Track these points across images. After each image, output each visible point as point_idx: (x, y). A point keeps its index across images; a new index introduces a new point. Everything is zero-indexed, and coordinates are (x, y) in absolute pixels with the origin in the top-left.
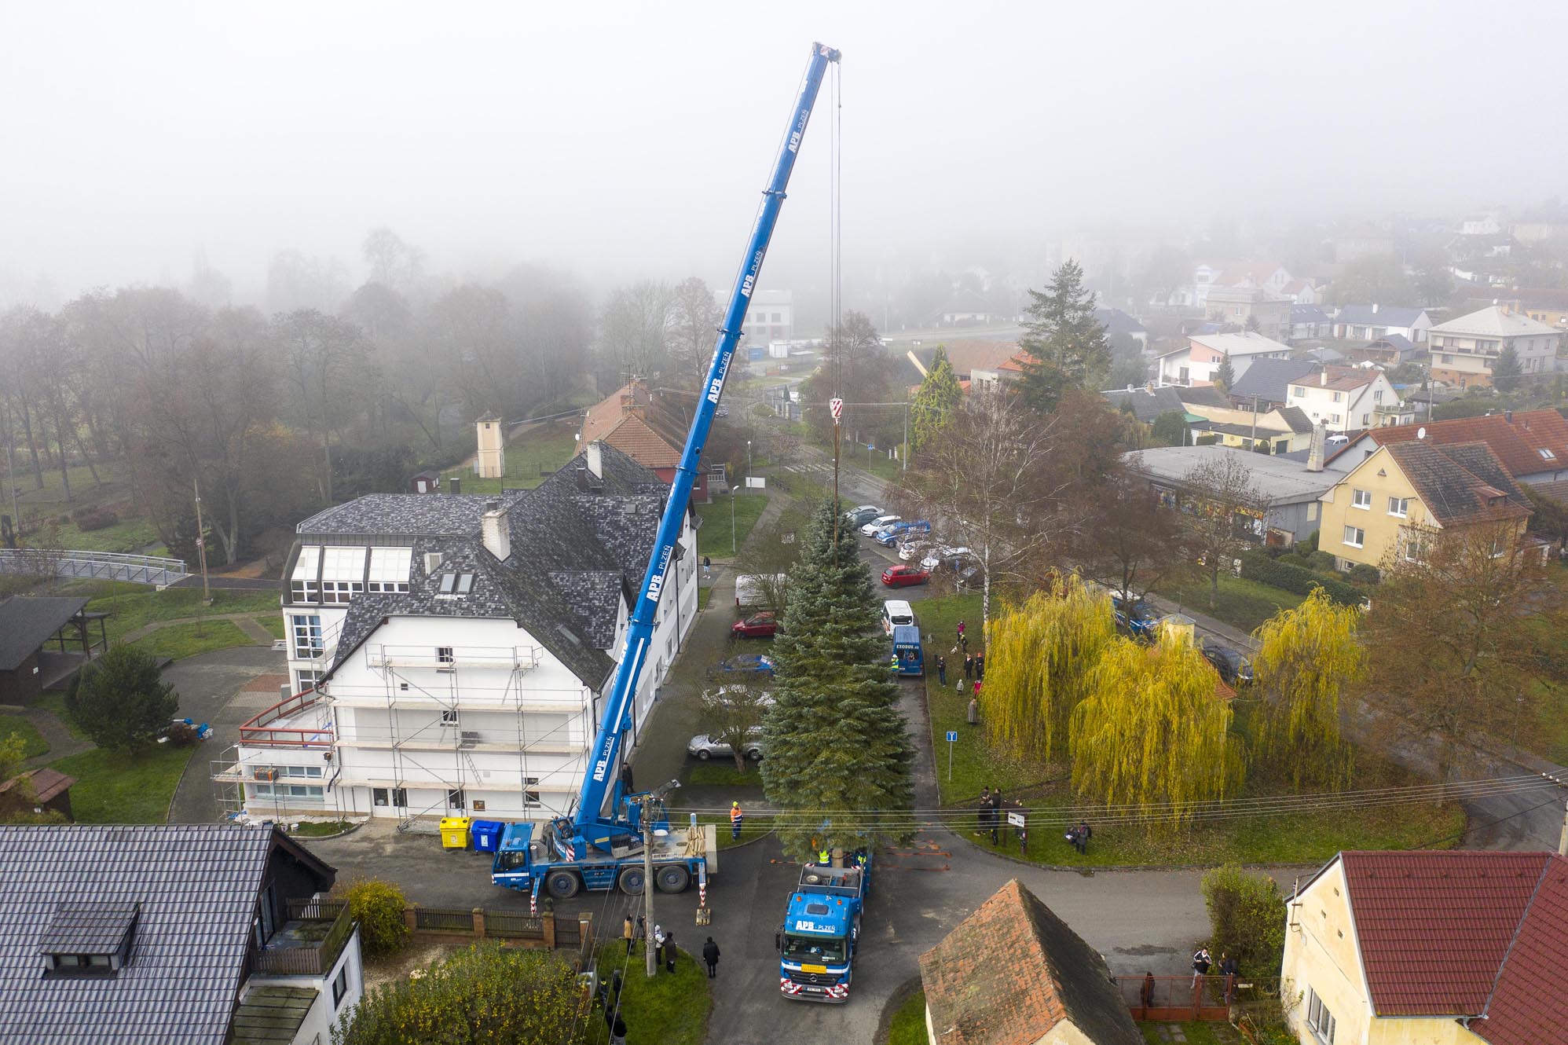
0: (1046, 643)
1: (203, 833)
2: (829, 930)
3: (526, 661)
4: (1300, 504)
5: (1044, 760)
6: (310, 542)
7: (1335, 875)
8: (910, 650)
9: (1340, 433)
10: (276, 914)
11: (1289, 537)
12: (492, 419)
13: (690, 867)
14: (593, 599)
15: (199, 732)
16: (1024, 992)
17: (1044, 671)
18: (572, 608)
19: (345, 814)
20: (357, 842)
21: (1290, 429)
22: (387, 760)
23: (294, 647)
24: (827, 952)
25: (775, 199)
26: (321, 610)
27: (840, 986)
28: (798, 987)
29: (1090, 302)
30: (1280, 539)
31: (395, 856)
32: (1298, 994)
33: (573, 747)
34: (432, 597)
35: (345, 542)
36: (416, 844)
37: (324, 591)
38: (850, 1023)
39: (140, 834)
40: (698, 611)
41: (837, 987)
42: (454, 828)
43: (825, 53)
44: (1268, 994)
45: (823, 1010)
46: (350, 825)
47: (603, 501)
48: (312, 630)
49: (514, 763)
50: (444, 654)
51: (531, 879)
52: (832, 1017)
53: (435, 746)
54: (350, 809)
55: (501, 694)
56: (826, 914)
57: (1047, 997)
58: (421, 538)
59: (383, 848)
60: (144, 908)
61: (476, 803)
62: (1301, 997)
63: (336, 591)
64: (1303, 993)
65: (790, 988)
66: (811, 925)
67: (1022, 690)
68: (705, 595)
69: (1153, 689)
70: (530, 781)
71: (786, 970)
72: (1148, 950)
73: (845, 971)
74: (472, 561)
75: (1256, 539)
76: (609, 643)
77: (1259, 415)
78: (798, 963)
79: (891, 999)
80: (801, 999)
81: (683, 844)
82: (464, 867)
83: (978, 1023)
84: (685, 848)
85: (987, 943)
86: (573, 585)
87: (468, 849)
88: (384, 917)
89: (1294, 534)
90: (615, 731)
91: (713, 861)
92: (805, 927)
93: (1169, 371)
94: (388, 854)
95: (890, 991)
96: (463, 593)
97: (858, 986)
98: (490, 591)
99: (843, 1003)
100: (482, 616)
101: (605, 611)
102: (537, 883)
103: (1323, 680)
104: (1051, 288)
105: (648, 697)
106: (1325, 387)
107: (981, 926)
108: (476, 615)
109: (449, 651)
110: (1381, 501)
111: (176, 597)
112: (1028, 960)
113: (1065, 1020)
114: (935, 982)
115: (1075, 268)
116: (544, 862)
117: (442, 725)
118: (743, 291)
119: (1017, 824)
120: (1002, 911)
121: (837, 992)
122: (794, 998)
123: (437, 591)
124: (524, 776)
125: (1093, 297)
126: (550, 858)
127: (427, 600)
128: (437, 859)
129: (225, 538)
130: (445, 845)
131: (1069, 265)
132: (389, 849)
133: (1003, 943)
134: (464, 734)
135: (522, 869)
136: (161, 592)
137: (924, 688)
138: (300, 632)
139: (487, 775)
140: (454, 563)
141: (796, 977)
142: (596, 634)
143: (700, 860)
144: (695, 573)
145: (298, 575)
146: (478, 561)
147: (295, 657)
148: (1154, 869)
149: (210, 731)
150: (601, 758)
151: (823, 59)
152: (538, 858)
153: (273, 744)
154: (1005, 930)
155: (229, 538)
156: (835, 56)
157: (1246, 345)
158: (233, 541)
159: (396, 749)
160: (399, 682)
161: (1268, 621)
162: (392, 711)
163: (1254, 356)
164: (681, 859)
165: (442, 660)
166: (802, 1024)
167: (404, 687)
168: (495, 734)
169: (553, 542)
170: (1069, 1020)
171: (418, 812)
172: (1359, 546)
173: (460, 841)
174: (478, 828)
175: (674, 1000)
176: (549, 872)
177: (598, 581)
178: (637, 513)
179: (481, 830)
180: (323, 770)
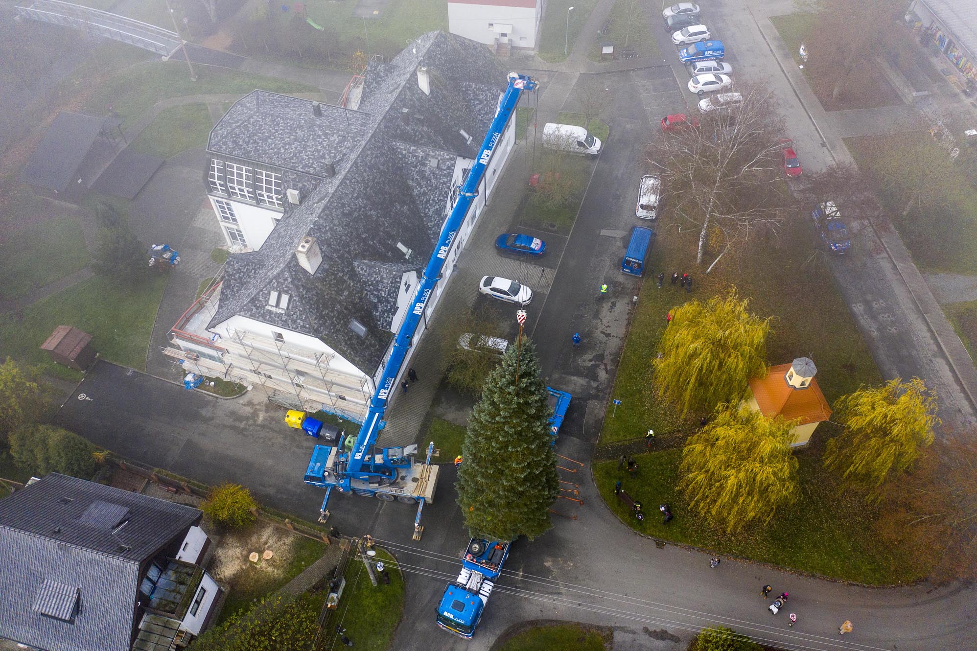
2: (461, 621)
6: (216, 157)
13: (416, 499)
14: (381, 290)
15: (172, 258)
18: (367, 294)
20: (244, 405)
23: (220, 214)
26: (230, 202)
31: (263, 426)
34: (264, 307)
35: (238, 162)
36: (276, 415)
37: (230, 190)
46: (243, 387)
47: (415, 151)
48: (228, 208)
50: (277, 337)
51: (325, 487)
58: (286, 172)
59: (258, 417)
60: (82, 592)
63: (238, 191)
66: (452, 615)
72: (663, 635)
74: (289, 283)
76: (388, 327)
81: (417, 481)
82: (298, 446)
84: (416, 485)
86: (368, 276)
87: (301, 433)
92: (449, 614)
94: (259, 423)
95: (501, 631)
96: (283, 309)
98: (300, 310)
100: (295, 329)
101: (388, 302)
108: (291, 328)
109: (280, 335)
111: (174, 70)
123: (267, 303)
127: (261, 308)
128: (285, 434)
132: (261, 418)
136: (165, 64)
138: (221, 208)
140: (278, 282)
142: (380, 318)
143: (421, 498)
146: (293, 284)
147: (222, 219)
149: (178, 258)
152: (329, 479)
153: (193, 340)
164: (410, 496)
174: (305, 427)
175: (382, 608)
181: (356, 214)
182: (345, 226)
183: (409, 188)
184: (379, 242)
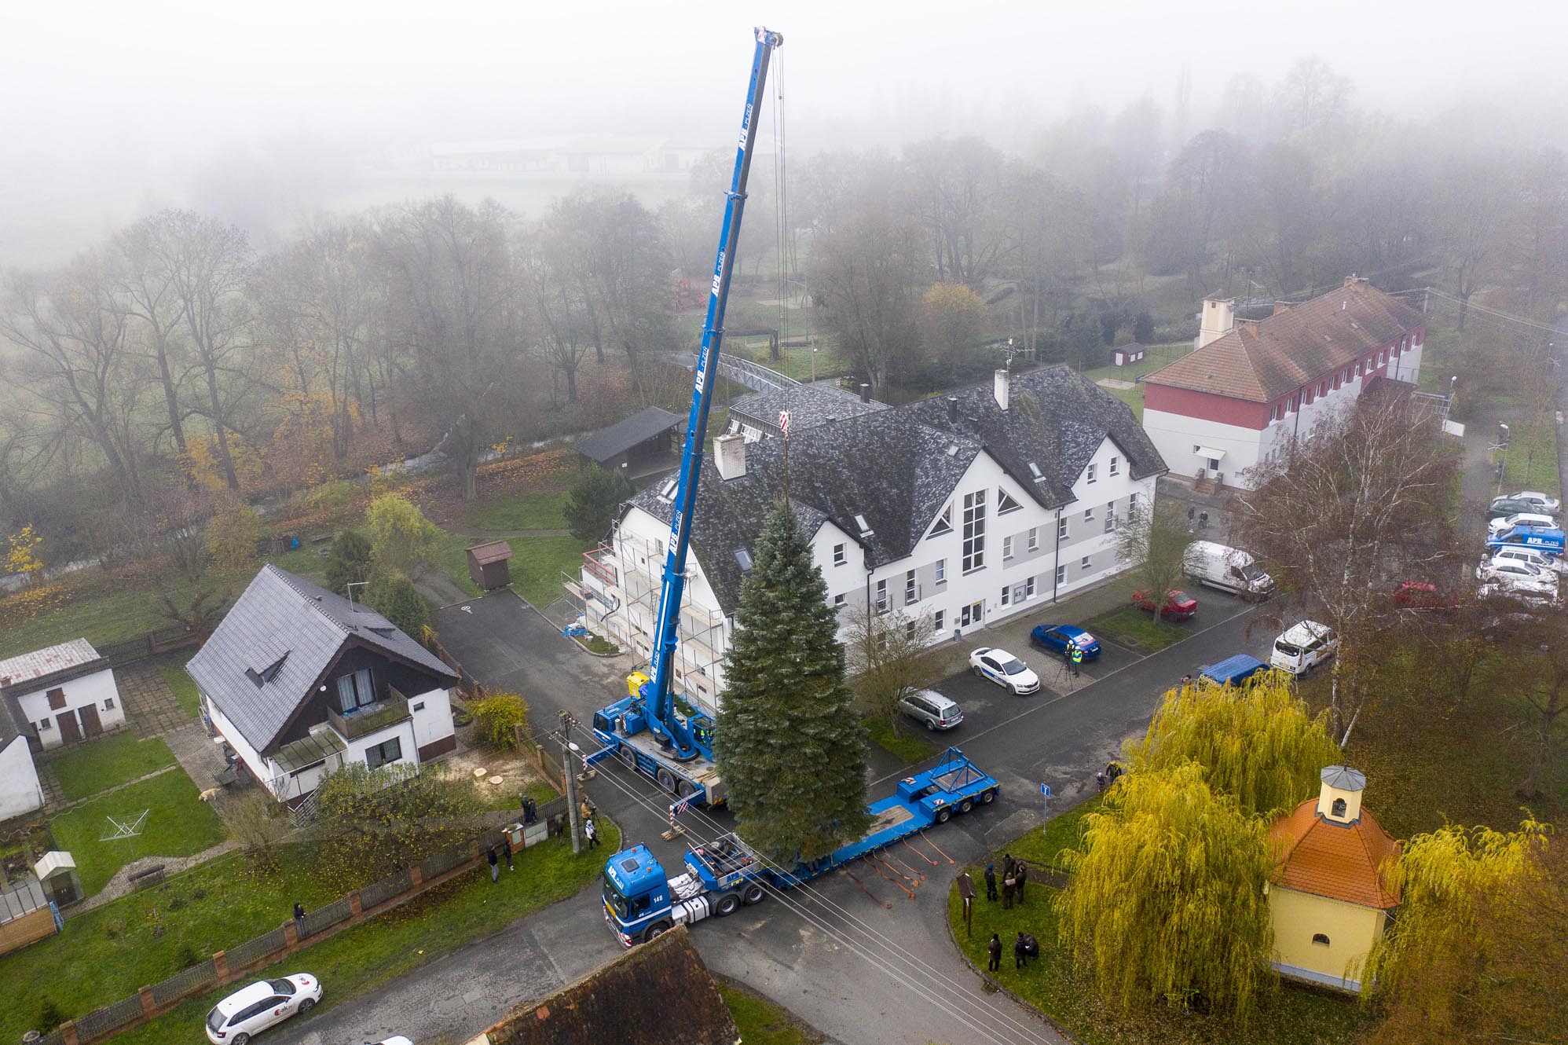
2: (621, 886)
10: (375, 690)
12: (1219, 298)
19: (620, 641)
20: (605, 666)
27: (624, 935)
31: (604, 687)
42: (633, 684)
46: (617, 651)
47: (939, 437)
50: (660, 544)
60: (289, 655)
66: (615, 874)
84: (705, 773)
90: (659, 649)
94: (604, 683)
143: (702, 788)
153: (597, 575)
160: (640, 555)
164: (691, 780)
165: (659, 549)
167: (643, 560)
176: (621, 745)
180: (609, 605)
181: (821, 461)
182: (800, 463)
183: (913, 476)
184: (834, 501)
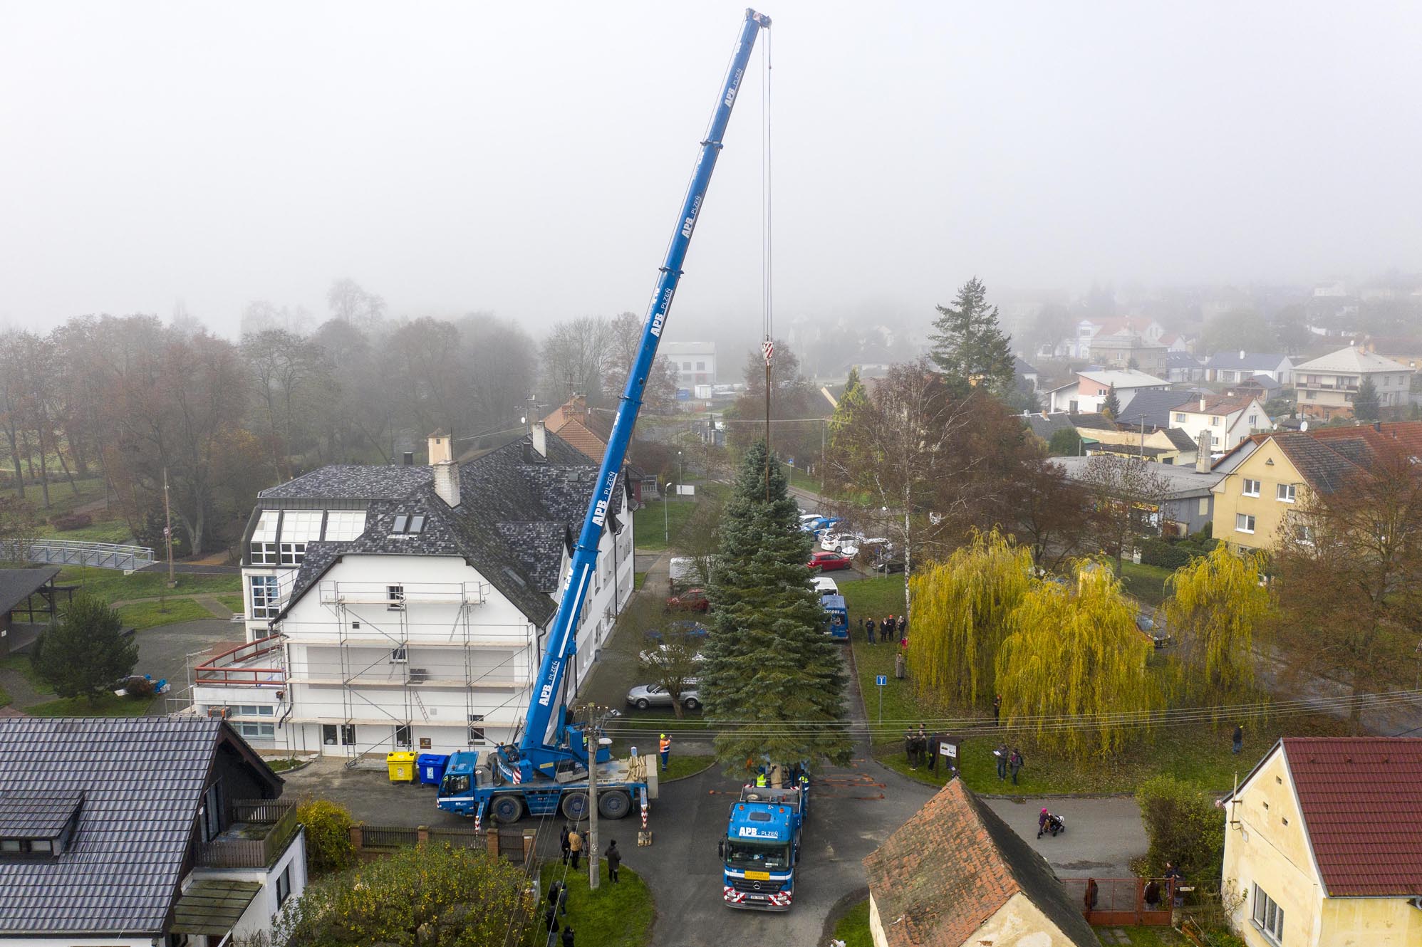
0: (970, 592)
1: (152, 725)
2: (772, 836)
3: (473, 597)
4: (1193, 499)
5: (970, 707)
6: (270, 506)
7: (1278, 762)
8: (836, 616)
9: (1221, 452)
10: (222, 813)
11: (1184, 528)
12: (442, 435)
13: (632, 792)
14: (539, 547)
15: (157, 686)
16: (974, 876)
17: (969, 619)
18: (518, 556)
19: (295, 753)
20: (305, 777)
21: (1174, 447)
22: (338, 696)
23: (251, 607)
24: (770, 859)
25: (713, 148)
26: (278, 571)
27: (784, 894)
28: (742, 895)
29: (992, 316)
30: (1176, 530)
31: (342, 789)
32: (1242, 893)
33: (517, 683)
34: (385, 537)
35: (304, 506)
36: (363, 779)
37: (282, 553)
38: (793, 930)
39: (90, 726)
40: (634, 590)
41: (780, 895)
42: (401, 762)
43: (757, 19)
44: (1210, 895)
45: (766, 918)
46: (299, 762)
47: (547, 471)
48: (269, 589)
49: (461, 699)
50: (395, 592)
51: (475, 804)
52: (775, 925)
53: (384, 683)
54: (300, 748)
55: (449, 630)
56: (769, 820)
57: (998, 876)
58: (375, 502)
59: (331, 782)
60: (89, 796)
61: (422, 741)
62: (1245, 896)
63: (293, 552)
64: (1246, 891)
65: (734, 896)
66: (754, 831)
67: (947, 638)
68: (640, 579)
69: (1077, 621)
70: (475, 718)
71: (729, 878)
72: (1085, 865)
73: (788, 877)
74: (424, 504)
75: (1153, 531)
76: (553, 587)
77: (1146, 436)
78: (741, 870)
79: (833, 909)
80: (745, 907)
81: (626, 772)
82: (409, 798)
83: (928, 909)
84: (627, 774)
85: (931, 838)
86: (519, 535)
87: (413, 782)
88: (330, 834)
89: (1188, 524)
90: (560, 656)
91: (654, 786)
92: (748, 833)
93: (1061, 404)
94: (336, 787)
95: (832, 902)
96: (414, 533)
97: (801, 896)
98: (440, 531)
99: (784, 912)
100: (433, 555)
101: (550, 558)
102: (481, 807)
103: (1236, 621)
104: (957, 304)
105: (589, 656)
106: (1204, 413)
107: (925, 824)
108: (427, 552)
109: (399, 589)
110: (1269, 489)
111: (142, 580)
112: (976, 846)
113: (1019, 895)
114: (880, 880)
115: (979, 285)
116: (489, 786)
117: (391, 663)
118: (684, 233)
119: (948, 754)
120: (945, 808)
121: (780, 900)
122: (738, 906)
123: (390, 532)
124: (470, 713)
125: (996, 310)
126: (494, 782)
127: (380, 539)
128: (383, 791)
129: (191, 530)
130: (391, 779)
131: (973, 283)
132: (337, 783)
133: (949, 836)
134: (412, 671)
135: (466, 793)
136: (128, 576)
137: (851, 651)
138: (257, 592)
139: (434, 712)
140: (407, 507)
141: (739, 885)
142: (540, 579)
143: (642, 785)
144: (632, 553)
145: (257, 537)
146: (430, 505)
147: (252, 617)
148: (1084, 797)
149: (167, 687)
150: (548, 682)
151: (756, 24)
152: (483, 783)
153: (227, 683)
154: (950, 824)
155: (194, 529)
156: (766, 22)
157: (1129, 381)
158: (199, 534)
159: (347, 687)
160: (351, 619)
161: (1180, 568)
162: (345, 651)
163: (1137, 389)
164: (623, 784)
165: (393, 597)
166: (745, 932)
167: (356, 626)
168: (443, 672)
169: (501, 500)
170: (1023, 894)
171: (363, 749)
172: (1251, 532)
173: (405, 774)
174: (424, 762)
175: (618, 911)
176: (494, 797)
177: (544, 532)
178: (579, 481)
179: (427, 762)
180: (275, 709)
